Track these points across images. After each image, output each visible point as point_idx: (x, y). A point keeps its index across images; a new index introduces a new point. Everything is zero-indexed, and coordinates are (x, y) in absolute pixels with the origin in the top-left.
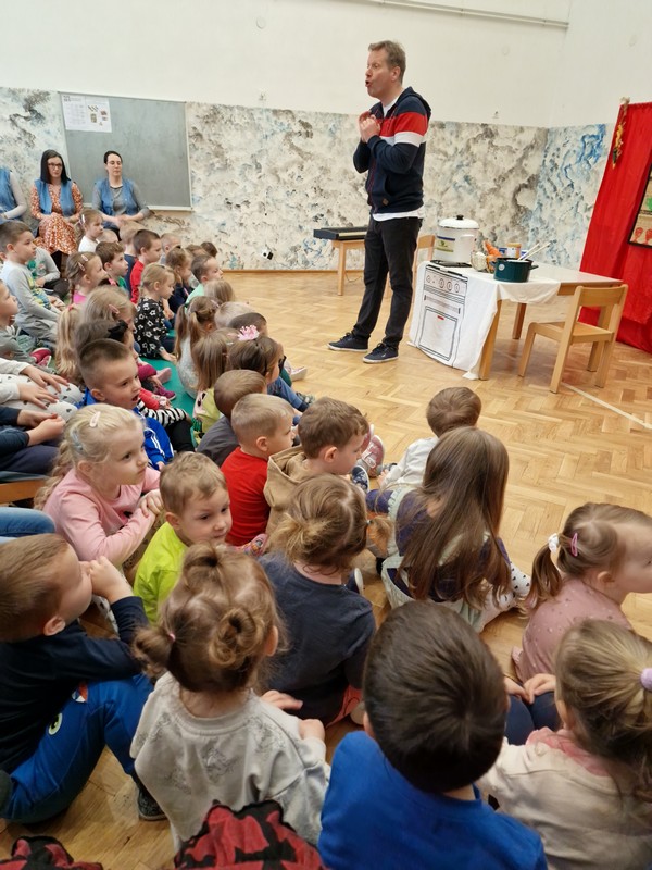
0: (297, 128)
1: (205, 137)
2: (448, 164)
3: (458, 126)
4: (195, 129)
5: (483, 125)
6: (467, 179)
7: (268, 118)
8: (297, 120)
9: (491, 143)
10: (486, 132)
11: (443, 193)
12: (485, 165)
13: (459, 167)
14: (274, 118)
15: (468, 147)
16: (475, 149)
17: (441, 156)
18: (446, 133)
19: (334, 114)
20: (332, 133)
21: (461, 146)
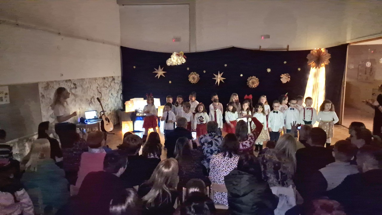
0: (72, 86)
1: (45, 96)
2: (107, 91)
3: (107, 77)
4: (41, 93)
5: (112, 77)
6: (112, 94)
7: (64, 84)
8: (72, 83)
9: (114, 82)
10: (113, 79)
11: (108, 100)
12: (114, 89)
13: (110, 91)
14: (66, 83)
15: (110, 84)
16: (112, 84)
17: (106, 88)
18: (106, 81)
19: (82, 79)
20: (82, 86)
21: (109, 84)
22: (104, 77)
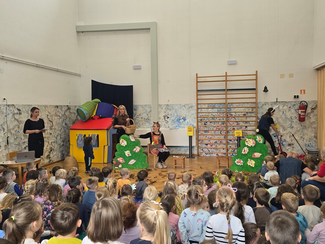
2: (61, 120)
3: (61, 106)
5: (67, 106)
6: (66, 124)
9: (70, 111)
10: (68, 108)
11: (61, 130)
12: (69, 119)
13: (63, 120)
15: (65, 113)
16: (66, 114)
17: (59, 117)
18: (58, 109)
21: (63, 113)
22: (56, 105)
